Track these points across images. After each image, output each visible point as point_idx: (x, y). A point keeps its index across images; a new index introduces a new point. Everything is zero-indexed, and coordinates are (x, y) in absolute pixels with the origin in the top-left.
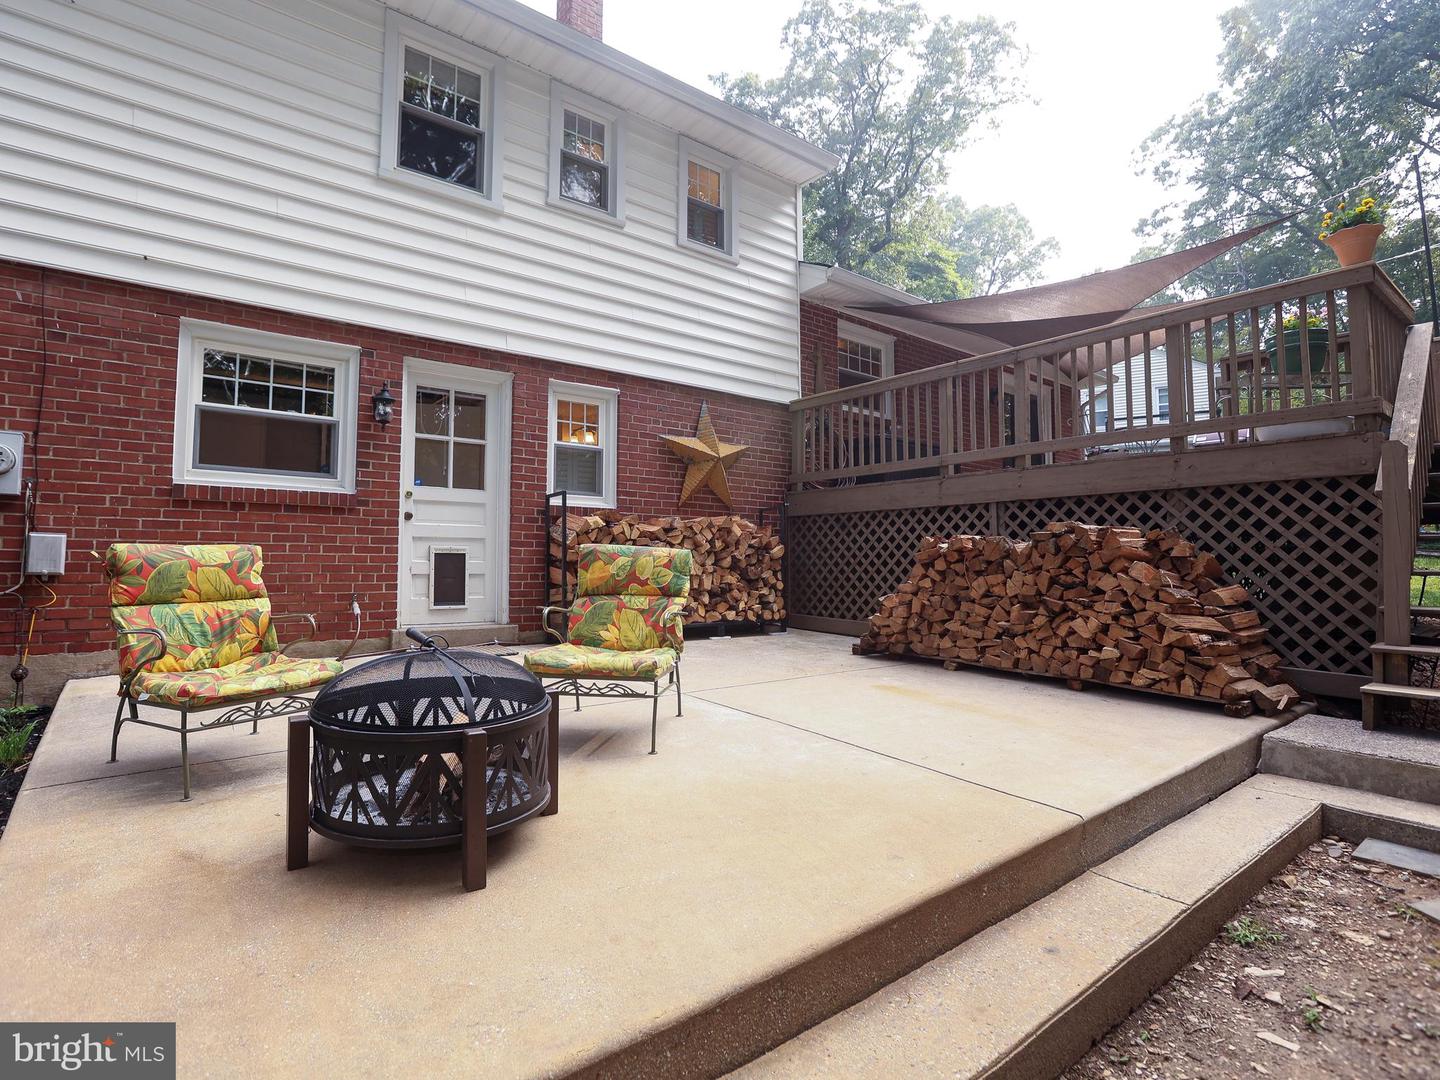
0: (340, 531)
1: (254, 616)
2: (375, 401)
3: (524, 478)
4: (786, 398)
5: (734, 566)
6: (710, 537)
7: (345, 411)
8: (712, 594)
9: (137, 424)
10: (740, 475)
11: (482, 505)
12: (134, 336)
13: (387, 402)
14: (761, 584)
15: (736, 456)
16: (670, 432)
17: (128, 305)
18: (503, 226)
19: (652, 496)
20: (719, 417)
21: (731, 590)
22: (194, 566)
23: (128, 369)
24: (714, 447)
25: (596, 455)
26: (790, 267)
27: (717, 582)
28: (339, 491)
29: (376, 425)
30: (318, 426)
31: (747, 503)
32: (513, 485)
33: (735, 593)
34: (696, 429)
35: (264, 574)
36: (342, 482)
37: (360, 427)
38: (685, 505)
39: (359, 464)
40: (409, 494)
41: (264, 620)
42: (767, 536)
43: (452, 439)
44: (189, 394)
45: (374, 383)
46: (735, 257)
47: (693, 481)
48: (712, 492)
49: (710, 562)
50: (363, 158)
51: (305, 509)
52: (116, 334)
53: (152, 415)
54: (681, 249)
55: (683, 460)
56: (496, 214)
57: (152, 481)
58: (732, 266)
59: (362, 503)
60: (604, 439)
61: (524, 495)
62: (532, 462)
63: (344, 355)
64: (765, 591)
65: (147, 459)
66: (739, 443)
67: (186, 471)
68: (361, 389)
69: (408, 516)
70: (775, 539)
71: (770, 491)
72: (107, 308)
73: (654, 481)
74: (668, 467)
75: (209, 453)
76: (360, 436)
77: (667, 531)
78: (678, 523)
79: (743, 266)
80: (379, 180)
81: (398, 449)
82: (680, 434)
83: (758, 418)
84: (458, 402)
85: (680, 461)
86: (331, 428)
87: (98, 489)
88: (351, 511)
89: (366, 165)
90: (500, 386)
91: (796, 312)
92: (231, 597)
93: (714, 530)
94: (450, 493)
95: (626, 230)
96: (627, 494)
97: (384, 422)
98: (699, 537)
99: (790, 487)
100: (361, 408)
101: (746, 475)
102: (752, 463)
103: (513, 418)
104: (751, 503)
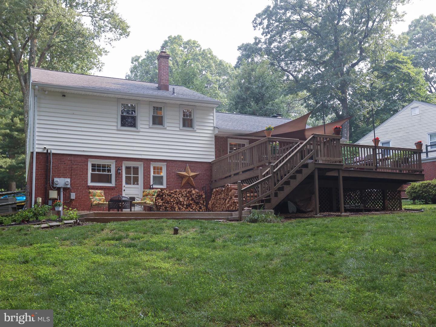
0: (113, 193)
1: (103, 199)
2: (118, 170)
3: (146, 182)
4: (210, 161)
5: (192, 199)
6: (186, 193)
7: (113, 172)
8: (186, 205)
9: (83, 176)
10: (198, 180)
11: (138, 188)
12: (82, 163)
13: (120, 170)
14: (200, 204)
15: (196, 176)
16: (179, 171)
17: (82, 158)
18: (140, 134)
19: (175, 185)
20: (192, 167)
21: (191, 205)
22: (97, 193)
23: (82, 168)
24: (188, 174)
25: (162, 177)
26: (212, 128)
27: (188, 203)
28: (112, 186)
29: (118, 174)
30: (108, 175)
31: (199, 186)
32: (144, 184)
33: (192, 205)
34: (185, 170)
35: (104, 194)
36: (113, 184)
37: (116, 174)
38: (182, 187)
39: (116, 181)
40: (124, 186)
41: (104, 199)
42: (202, 193)
43: (132, 175)
44: (90, 171)
45: (118, 166)
46: (195, 129)
47: (184, 181)
48: (189, 184)
49: (186, 199)
50: (115, 127)
51: (107, 189)
52: (80, 163)
53: (85, 175)
54: (181, 130)
55: (182, 177)
56: (139, 132)
57: (85, 185)
58: (195, 131)
59: (116, 188)
60: (164, 174)
61: (146, 186)
62: (148, 179)
63: (113, 162)
64: (201, 205)
65: (85, 182)
66: (197, 172)
67: (90, 184)
68: (116, 168)
69: (124, 190)
70: (203, 194)
71: (206, 183)
72: (79, 159)
73: (175, 182)
74: (178, 179)
75: (92, 181)
76: (116, 176)
77: (175, 192)
78: (178, 190)
79: (197, 131)
80: (118, 130)
81: (122, 178)
82: (181, 171)
83: (202, 166)
84: (133, 168)
85: (181, 177)
86: (111, 175)
87: (79, 186)
88: (114, 189)
89: (115, 128)
90: (141, 165)
91: (214, 139)
92: (101, 196)
93: (187, 192)
94: (132, 186)
95: (167, 129)
96: (168, 185)
97: (119, 173)
98: (183, 193)
99: (212, 182)
100: (116, 171)
101: (199, 180)
102: (200, 177)
103: (144, 171)
104: (201, 186)
